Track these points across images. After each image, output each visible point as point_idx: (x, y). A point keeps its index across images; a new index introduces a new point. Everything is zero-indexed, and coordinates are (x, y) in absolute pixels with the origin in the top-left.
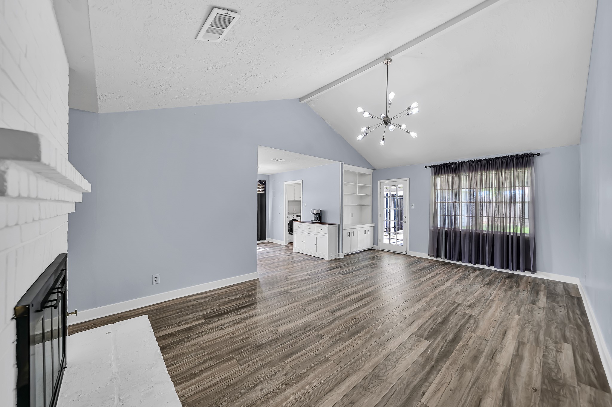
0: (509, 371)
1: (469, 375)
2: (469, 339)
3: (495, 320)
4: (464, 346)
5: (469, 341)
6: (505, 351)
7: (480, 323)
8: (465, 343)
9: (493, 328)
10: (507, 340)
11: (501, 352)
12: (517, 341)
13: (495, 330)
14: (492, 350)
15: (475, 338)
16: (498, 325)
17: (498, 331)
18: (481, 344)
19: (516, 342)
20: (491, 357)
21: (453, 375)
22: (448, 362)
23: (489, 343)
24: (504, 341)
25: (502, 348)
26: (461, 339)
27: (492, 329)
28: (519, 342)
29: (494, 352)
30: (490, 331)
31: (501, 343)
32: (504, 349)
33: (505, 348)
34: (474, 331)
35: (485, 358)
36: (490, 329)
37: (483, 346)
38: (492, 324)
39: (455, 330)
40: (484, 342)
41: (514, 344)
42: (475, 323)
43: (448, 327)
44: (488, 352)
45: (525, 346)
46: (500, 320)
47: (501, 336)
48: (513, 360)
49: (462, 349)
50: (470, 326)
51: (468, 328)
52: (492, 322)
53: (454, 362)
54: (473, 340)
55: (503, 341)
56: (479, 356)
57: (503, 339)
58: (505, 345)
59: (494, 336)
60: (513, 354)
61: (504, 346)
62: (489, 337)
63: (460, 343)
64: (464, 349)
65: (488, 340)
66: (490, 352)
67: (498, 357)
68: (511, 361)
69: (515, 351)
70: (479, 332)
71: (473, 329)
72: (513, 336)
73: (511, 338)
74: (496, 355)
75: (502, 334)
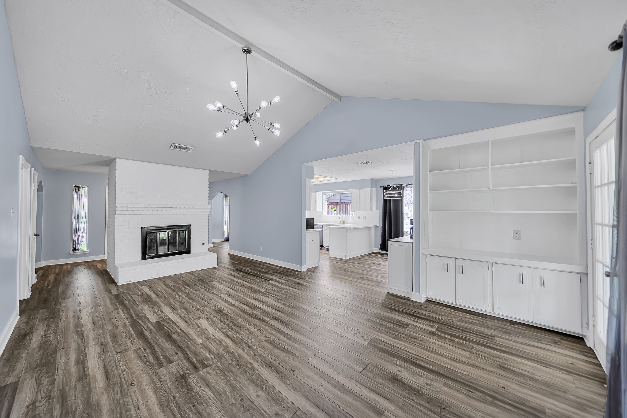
0: (85, 347)
1: (110, 327)
2: (132, 343)
3: (131, 384)
4: (129, 337)
5: (131, 341)
6: (96, 356)
7: (141, 364)
8: (131, 338)
9: (123, 370)
10: (100, 369)
11: (99, 354)
12: (88, 377)
13: (121, 370)
14: (107, 349)
15: (129, 346)
16: (123, 380)
17: (116, 371)
18: (120, 346)
19: (89, 374)
20: (104, 345)
21: (118, 322)
22: (127, 323)
23: (114, 352)
24: (101, 365)
25: (99, 357)
26: (138, 338)
27: (124, 368)
28: (86, 377)
29: (104, 349)
30: (123, 364)
31: (103, 361)
32: (98, 357)
33: (97, 359)
34: (136, 351)
35: (108, 341)
36: (125, 366)
37: (116, 346)
38: (130, 374)
39: (152, 340)
40: (119, 350)
41: (90, 370)
42: (147, 360)
43: (159, 337)
44: (109, 346)
45: (78, 377)
46: (126, 390)
47: (109, 368)
48: (85, 356)
49: (128, 334)
50: (146, 352)
51: (145, 350)
52: (132, 378)
53: (125, 326)
54: (128, 344)
55: (103, 365)
56: (113, 339)
57: (105, 367)
58: (98, 362)
59: (115, 362)
60: (87, 360)
61: (99, 360)
62: (119, 357)
63: (135, 336)
64: (127, 335)
65: (117, 354)
66: (108, 347)
67: (98, 348)
68: (86, 353)
69: (87, 364)
70: (132, 355)
71: (140, 352)
72: (96, 380)
73: (96, 375)
74: (101, 349)
75: (109, 370)
